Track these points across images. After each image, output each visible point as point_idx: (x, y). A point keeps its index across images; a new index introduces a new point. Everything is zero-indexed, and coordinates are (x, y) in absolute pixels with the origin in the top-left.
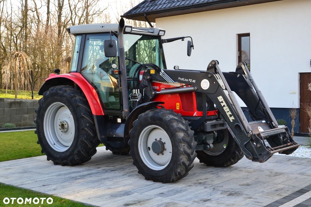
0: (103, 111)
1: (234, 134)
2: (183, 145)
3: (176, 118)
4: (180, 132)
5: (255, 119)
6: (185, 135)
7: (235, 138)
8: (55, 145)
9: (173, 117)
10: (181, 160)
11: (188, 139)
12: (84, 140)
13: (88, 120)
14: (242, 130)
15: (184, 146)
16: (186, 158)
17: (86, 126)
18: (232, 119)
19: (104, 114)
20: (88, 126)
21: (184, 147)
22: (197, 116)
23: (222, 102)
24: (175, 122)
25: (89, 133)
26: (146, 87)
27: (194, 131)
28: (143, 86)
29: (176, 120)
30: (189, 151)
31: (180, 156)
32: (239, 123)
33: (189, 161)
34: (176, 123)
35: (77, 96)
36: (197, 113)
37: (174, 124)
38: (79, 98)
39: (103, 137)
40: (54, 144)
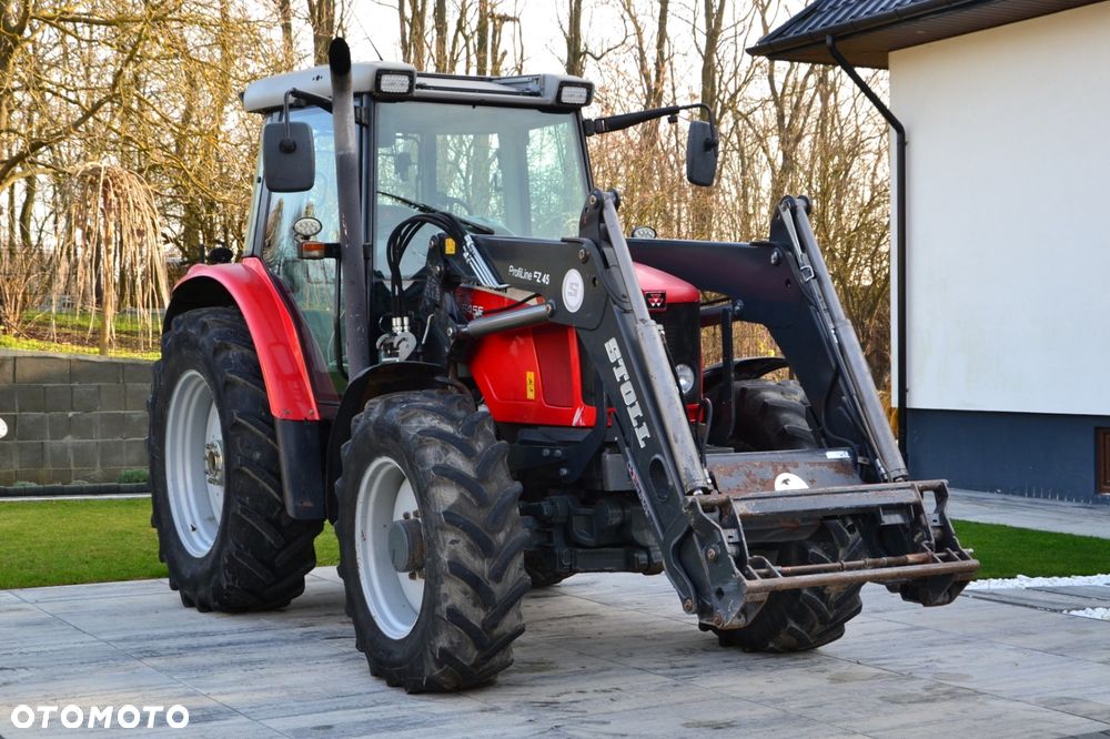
0: (317, 403)
1: (647, 502)
2: (450, 537)
3: (449, 429)
4: (445, 484)
5: (824, 444)
6: (467, 499)
7: (650, 516)
8: (194, 534)
9: (435, 422)
10: (446, 601)
11: (478, 517)
12: (239, 512)
13: (259, 438)
14: (670, 483)
15: (453, 542)
16: (465, 593)
17: (251, 460)
18: (642, 433)
19: (317, 418)
20: (258, 463)
21: (452, 547)
22: (583, 427)
23: (616, 364)
24: (436, 444)
25: (264, 489)
26: (437, 309)
27: (524, 486)
28: (428, 303)
29: (442, 435)
30: (479, 566)
31: (442, 583)
32: (663, 455)
33: (485, 607)
34: (438, 448)
35: (233, 345)
36: (582, 415)
37: (428, 451)
38: (239, 352)
39: (308, 504)
40: (194, 529)
